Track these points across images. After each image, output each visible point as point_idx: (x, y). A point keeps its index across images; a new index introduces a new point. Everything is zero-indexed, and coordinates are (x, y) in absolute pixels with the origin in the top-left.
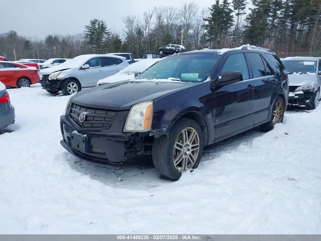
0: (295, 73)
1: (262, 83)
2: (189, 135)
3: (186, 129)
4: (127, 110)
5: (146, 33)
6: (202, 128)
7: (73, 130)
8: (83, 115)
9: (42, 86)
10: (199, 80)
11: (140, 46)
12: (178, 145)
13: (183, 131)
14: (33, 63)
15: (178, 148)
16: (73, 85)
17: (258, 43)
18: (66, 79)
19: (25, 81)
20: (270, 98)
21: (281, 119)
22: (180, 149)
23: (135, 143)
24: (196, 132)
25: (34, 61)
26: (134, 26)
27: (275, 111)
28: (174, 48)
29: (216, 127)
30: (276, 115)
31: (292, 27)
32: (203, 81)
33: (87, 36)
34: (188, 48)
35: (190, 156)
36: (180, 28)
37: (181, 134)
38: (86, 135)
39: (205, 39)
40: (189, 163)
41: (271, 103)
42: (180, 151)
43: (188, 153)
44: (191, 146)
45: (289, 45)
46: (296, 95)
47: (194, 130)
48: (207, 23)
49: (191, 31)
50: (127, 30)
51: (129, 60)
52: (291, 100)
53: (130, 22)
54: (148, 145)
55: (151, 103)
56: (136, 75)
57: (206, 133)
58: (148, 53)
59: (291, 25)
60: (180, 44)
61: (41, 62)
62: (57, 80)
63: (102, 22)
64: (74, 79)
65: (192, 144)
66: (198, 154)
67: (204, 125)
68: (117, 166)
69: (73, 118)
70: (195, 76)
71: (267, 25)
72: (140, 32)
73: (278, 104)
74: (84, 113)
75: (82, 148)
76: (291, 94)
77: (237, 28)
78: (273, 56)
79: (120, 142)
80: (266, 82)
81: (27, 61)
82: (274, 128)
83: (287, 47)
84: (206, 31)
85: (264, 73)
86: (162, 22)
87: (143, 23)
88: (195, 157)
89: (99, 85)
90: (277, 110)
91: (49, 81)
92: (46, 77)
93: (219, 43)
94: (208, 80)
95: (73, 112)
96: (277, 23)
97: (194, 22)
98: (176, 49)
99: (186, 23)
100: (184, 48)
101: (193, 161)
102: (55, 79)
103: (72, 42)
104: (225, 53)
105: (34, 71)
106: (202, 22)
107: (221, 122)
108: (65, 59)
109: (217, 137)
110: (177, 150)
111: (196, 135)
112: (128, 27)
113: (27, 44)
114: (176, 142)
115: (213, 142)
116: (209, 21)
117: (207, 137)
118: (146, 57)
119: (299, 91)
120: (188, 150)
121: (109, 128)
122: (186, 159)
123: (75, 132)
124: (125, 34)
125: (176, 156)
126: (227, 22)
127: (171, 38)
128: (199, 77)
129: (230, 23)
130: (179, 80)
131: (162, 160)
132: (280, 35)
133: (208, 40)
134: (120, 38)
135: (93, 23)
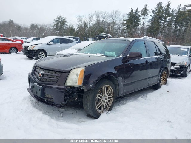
0: (175, 55)
1: (155, 60)
2: (107, 90)
3: (105, 86)
4: (68, 72)
5: (89, 26)
6: (116, 86)
7: (35, 83)
8: (41, 73)
9: (24, 53)
10: (116, 56)
11: (85, 33)
12: (99, 96)
13: (103, 87)
14: (21, 39)
15: (99, 98)
16: (42, 54)
17: (155, 36)
18: (38, 50)
19: (14, 49)
20: (159, 69)
21: (165, 83)
22: (100, 98)
23: (72, 93)
24: (111, 88)
25: (21, 38)
26: (83, 21)
27: (162, 78)
28: (105, 36)
29: (124, 85)
30: (162, 80)
31: (175, 28)
32: (117, 57)
33: (55, 26)
34: (113, 36)
35: (107, 103)
36: (110, 24)
37: (102, 89)
38: (42, 86)
39: (124, 31)
40: (106, 107)
41: (160, 72)
42: (100, 100)
43: (106, 101)
44: (108, 97)
45: (173, 38)
46: (175, 68)
47: (110, 87)
48: (125, 22)
49: (116, 26)
50: (78, 23)
51: (78, 41)
52: (172, 71)
53: (80, 19)
54: (81, 94)
55: (83, 69)
56: (78, 50)
57: (118, 89)
58: (90, 38)
59: (174, 26)
60: (109, 34)
61: (26, 39)
62: (33, 50)
63: (64, 18)
64: (43, 50)
65: (109, 95)
66: (112, 102)
67: (117, 84)
68: (60, 107)
69: (35, 75)
70: (113, 53)
71: (160, 25)
72: (85, 25)
73: (164, 73)
74: (42, 72)
75: (39, 94)
76: (172, 68)
77: (143, 27)
78: (162, 44)
79: (62, 92)
80: (158, 59)
81: (17, 38)
82: (161, 87)
83: (172, 39)
84: (124, 27)
85: (156, 54)
86: (99, 20)
87: (88, 20)
88: (110, 104)
89: (57, 55)
90: (163, 77)
91: (28, 50)
92: (26, 48)
93: (132, 34)
94: (121, 56)
95: (36, 71)
96: (166, 25)
97: (117, 21)
98: (106, 36)
99: (113, 22)
100: (111, 36)
101: (109, 107)
102: (32, 49)
103: (46, 28)
104: (133, 41)
105: (20, 44)
106: (122, 22)
107: (128, 83)
108: (40, 38)
109: (125, 92)
110: (98, 99)
111: (111, 90)
112: (79, 21)
113: (19, 28)
114: (98, 94)
115: (122, 95)
116: (126, 21)
117: (118, 91)
118: (88, 40)
119: (177, 66)
120: (106, 99)
121: (56, 83)
122: (104, 105)
123: (36, 84)
124: (77, 25)
125: (98, 103)
126: (137, 23)
127: (104, 29)
128: (116, 54)
129: (139, 23)
130: (103, 55)
131: (88, 105)
132: (168, 31)
133: (125, 32)
134: (74, 28)
135: (59, 18)
